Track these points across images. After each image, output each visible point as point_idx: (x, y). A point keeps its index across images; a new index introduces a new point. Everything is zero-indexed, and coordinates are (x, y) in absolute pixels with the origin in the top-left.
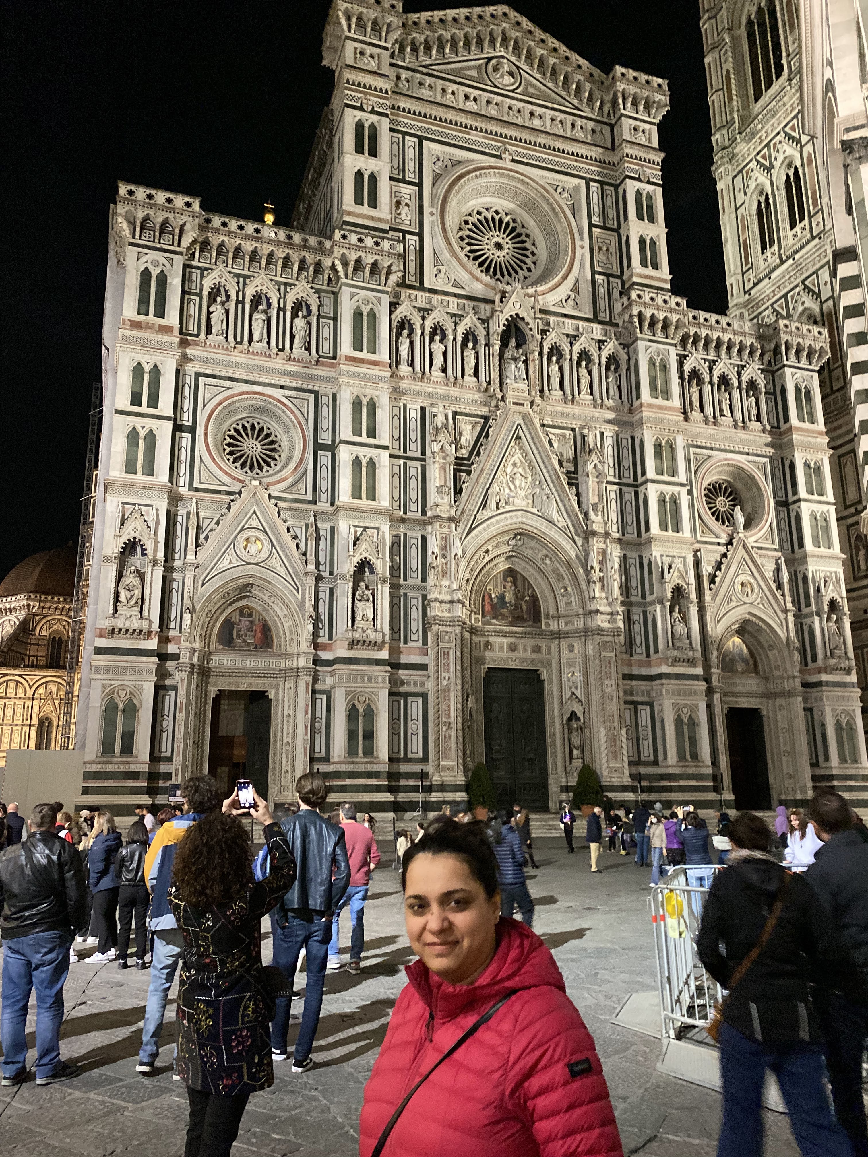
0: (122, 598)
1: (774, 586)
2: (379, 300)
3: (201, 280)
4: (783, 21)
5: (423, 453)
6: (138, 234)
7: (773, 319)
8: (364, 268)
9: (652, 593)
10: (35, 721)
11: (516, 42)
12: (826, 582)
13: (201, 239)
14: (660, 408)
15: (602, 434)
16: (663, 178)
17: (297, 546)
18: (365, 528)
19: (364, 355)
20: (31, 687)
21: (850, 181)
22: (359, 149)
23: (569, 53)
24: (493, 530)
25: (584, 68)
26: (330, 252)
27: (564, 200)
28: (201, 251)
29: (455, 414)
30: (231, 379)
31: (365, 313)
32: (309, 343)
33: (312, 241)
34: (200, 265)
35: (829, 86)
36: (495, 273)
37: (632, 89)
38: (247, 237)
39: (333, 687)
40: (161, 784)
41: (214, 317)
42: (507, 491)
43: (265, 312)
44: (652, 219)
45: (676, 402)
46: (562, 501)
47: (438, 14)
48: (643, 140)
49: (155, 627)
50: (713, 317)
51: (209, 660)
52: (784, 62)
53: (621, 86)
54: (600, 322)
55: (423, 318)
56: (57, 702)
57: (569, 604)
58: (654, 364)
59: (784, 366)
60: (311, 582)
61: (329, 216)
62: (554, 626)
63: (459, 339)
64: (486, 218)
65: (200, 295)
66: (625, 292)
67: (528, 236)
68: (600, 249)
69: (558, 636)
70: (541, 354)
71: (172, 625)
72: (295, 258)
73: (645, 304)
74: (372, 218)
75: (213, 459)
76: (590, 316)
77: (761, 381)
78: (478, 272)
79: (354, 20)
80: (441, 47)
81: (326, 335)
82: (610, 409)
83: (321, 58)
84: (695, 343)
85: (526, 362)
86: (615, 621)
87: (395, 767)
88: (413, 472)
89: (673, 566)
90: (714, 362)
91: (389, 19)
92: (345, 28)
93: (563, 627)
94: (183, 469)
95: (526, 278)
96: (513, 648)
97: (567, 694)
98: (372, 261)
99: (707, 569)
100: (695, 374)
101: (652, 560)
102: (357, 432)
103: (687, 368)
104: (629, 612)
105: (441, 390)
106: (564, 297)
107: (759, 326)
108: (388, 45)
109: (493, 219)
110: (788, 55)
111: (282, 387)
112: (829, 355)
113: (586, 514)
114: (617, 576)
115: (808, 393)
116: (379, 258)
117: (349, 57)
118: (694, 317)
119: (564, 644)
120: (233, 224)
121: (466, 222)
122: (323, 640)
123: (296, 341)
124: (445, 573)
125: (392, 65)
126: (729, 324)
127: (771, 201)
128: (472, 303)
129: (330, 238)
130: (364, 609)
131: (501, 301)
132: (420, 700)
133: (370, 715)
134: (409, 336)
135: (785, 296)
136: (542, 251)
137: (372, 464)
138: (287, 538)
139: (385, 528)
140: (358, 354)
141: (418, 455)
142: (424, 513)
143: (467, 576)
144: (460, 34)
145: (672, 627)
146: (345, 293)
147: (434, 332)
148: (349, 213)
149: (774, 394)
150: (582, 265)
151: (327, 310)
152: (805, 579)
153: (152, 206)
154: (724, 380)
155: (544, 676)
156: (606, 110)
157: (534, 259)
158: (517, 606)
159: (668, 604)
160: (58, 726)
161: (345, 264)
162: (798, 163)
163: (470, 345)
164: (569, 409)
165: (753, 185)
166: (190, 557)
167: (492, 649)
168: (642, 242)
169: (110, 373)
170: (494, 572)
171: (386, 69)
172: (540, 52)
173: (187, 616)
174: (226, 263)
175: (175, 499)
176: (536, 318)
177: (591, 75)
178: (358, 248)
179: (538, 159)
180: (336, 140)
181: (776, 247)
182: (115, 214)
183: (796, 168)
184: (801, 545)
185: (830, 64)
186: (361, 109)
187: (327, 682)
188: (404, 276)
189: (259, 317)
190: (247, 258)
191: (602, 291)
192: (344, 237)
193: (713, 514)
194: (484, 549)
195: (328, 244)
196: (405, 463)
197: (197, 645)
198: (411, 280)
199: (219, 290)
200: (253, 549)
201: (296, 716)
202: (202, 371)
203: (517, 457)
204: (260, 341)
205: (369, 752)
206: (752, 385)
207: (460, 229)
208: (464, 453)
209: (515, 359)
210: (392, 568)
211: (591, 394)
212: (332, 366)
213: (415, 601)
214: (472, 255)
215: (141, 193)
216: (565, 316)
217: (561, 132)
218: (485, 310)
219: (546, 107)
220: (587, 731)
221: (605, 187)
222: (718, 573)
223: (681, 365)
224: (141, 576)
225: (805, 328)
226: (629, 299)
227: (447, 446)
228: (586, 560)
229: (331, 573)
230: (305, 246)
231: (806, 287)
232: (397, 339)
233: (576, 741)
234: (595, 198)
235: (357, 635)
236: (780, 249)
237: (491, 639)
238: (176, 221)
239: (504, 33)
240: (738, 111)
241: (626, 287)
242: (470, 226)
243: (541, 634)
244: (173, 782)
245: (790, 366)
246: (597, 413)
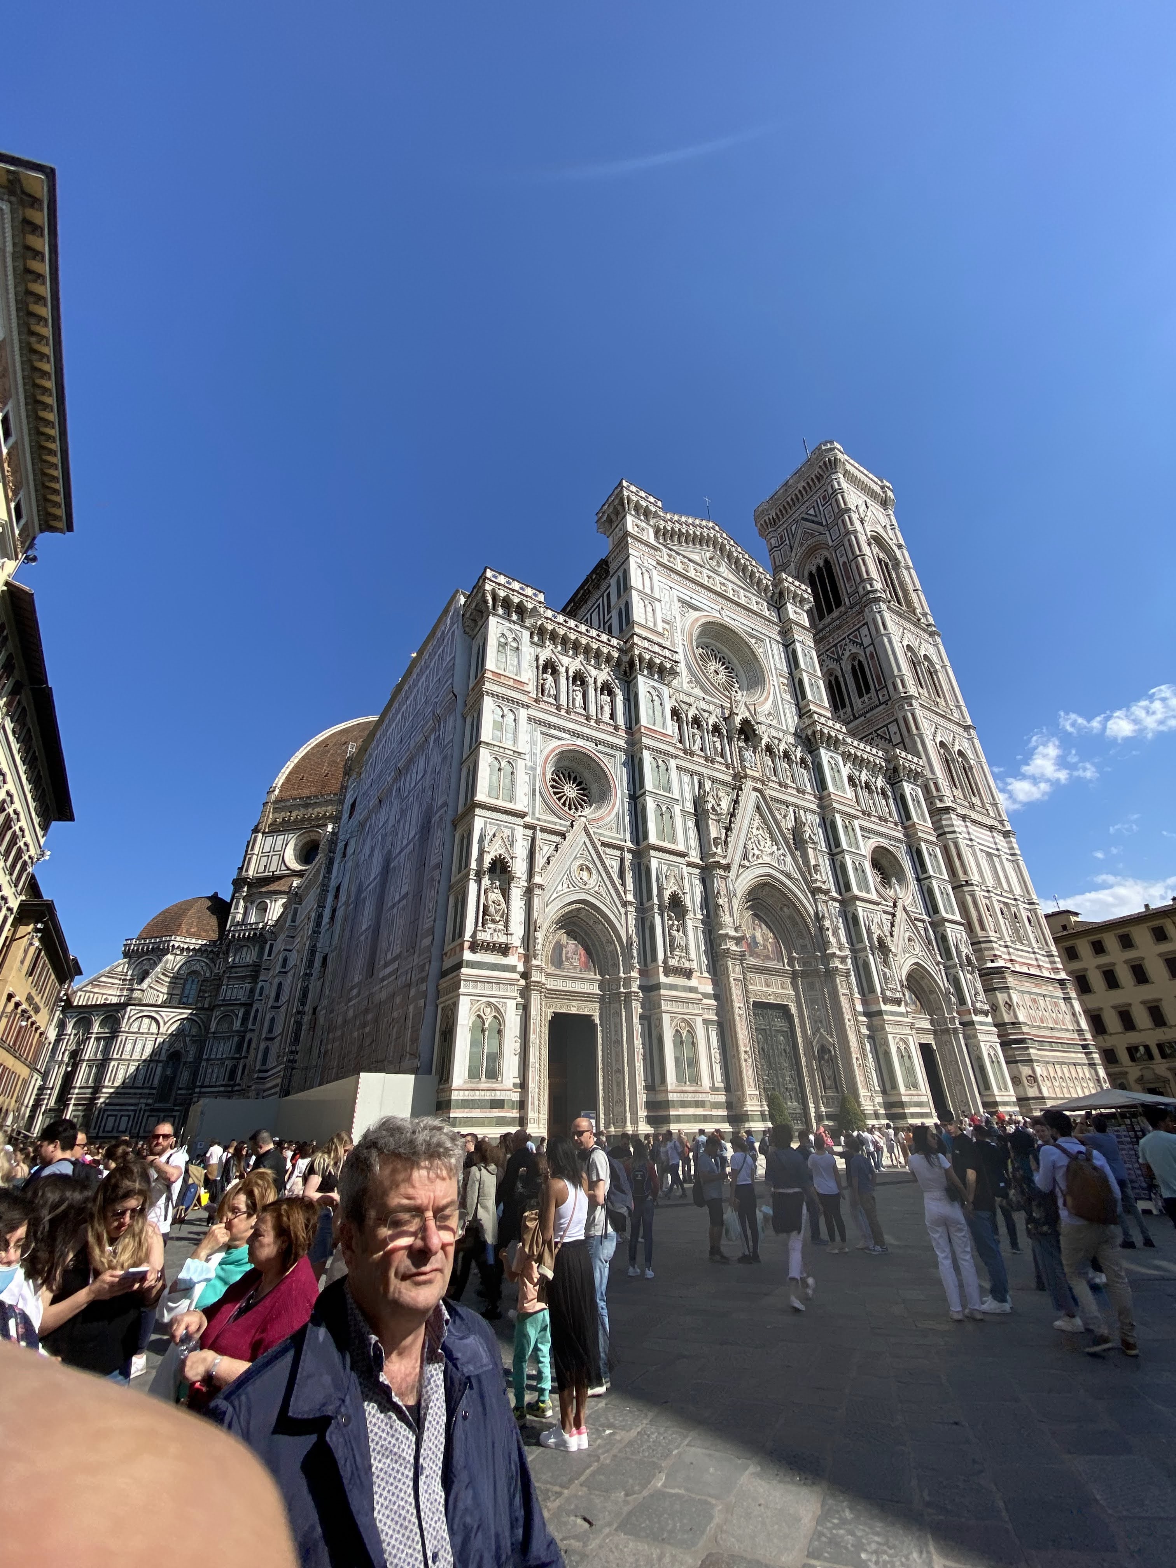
1: (926, 941)
2: (662, 690)
3: (537, 654)
4: (841, 574)
5: (695, 809)
6: (498, 607)
8: (652, 666)
9: (860, 941)
14: (841, 797)
15: (805, 812)
17: (616, 877)
18: (669, 866)
19: (656, 728)
20: (165, 1023)
24: (752, 878)
26: (627, 652)
27: (758, 648)
28: (538, 632)
30: (560, 732)
31: (654, 698)
32: (612, 714)
33: (614, 641)
34: (537, 642)
37: (792, 588)
41: (546, 683)
42: (756, 848)
43: (581, 686)
45: (849, 795)
48: (800, 620)
49: (516, 943)
51: (547, 981)
52: (843, 598)
54: (791, 734)
55: (687, 710)
56: (188, 1039)
57: (804, 947)
58: (832, 766)
59: (901, 780)
60: (632, 910)
62: (794, 966)
63: (710, 729)
64: (707, 653)
65: (537, 665)
66: (803, 715)
67: (732, 669)
68: (783, 684)
69: (799, 974)
70: (762, 748)
73: (823, 725)
74: (654, 633)
75: (550, 794)
76: (784, 728)
77: (888, 789)
79: (633, 505)
81: (623, 711)
84: (848, 757)
85: (754, 752)
86: (846, 963)
89: (874, 920)
90: (860, 772)
93: (802, 967)
94: (527, 800)
96: (768, 984)
98: (659, 662)
100: (850, 778)
101: (858, 914)
102: (656, 786)
105: (703, 763)
106: (767, 712)
109: (711, 654)
110: (848, 594)
111: (596, 744)
115: (918, 801)
116: (663, 660)
117: (629, 526)
119: (805, 982)
122: (640, 966)
123: (604, 711)
124: (727, 912)
127: (840, 679)
128: (713, 706)
130: (679, 938)
131: (736, 707)
132: (718, 1029)
133: (689, 1041)
134: (677, 721)
136: (743, 680)
137: (668, 813)
138: (610, 869)
139: (684, 867)
140: (652, 727)
141: (693, 811)
142: (701, 858)
146: (641, 682)
147: (693, 721)
148: (639, 628)
149: (895, 799)
150: (774, 692)
151: (623, 693)
152: (944, 938)
153: (510, 590)
154: (867, 785)
155: (793, 1011)
156: (775, 598)
157: (738, 685)
158: (765, 947)
159: (877, 951)
161: (641, 660)
162: (862, 657)
163: (717, 734)
164: (783, 791)
166: (538, 879)
167: (754, 984)
171: (652, 540)
174: (555, 645)
178: (650, 651)
179: (740, 619)
181: (848, 709)
183: (861, 661)
184: (936, 911)
187: (647, 1008)
189: (577, 689)
191: (788, 712)
197: (543, 964)
199: (550, 663)
200: (584, 876)
203: (758, 823)
204: (580, 708)
205: (693, 1079)
209: (747, 749)
212: (629, 734)
213: (703, 936)
216: (770, 725)
217: (751, 606)
218: (722, 712)
220: (838, 1062)
221: (780, 645)
222: (894, 928)
224: (502, 892)
226: (810, 719)
227: (716, 807)
228: (817, 911)
229: (641, 904)
230: (610, 644)
233: (828, 1072)
234: (775, 651)
235: (676, 963)
236: (852, 710)
237: (752, 975)
238: (528, 604)
239: (714, 538)
241: (803, 712)
245: (906, 781)
246: (800, 797)
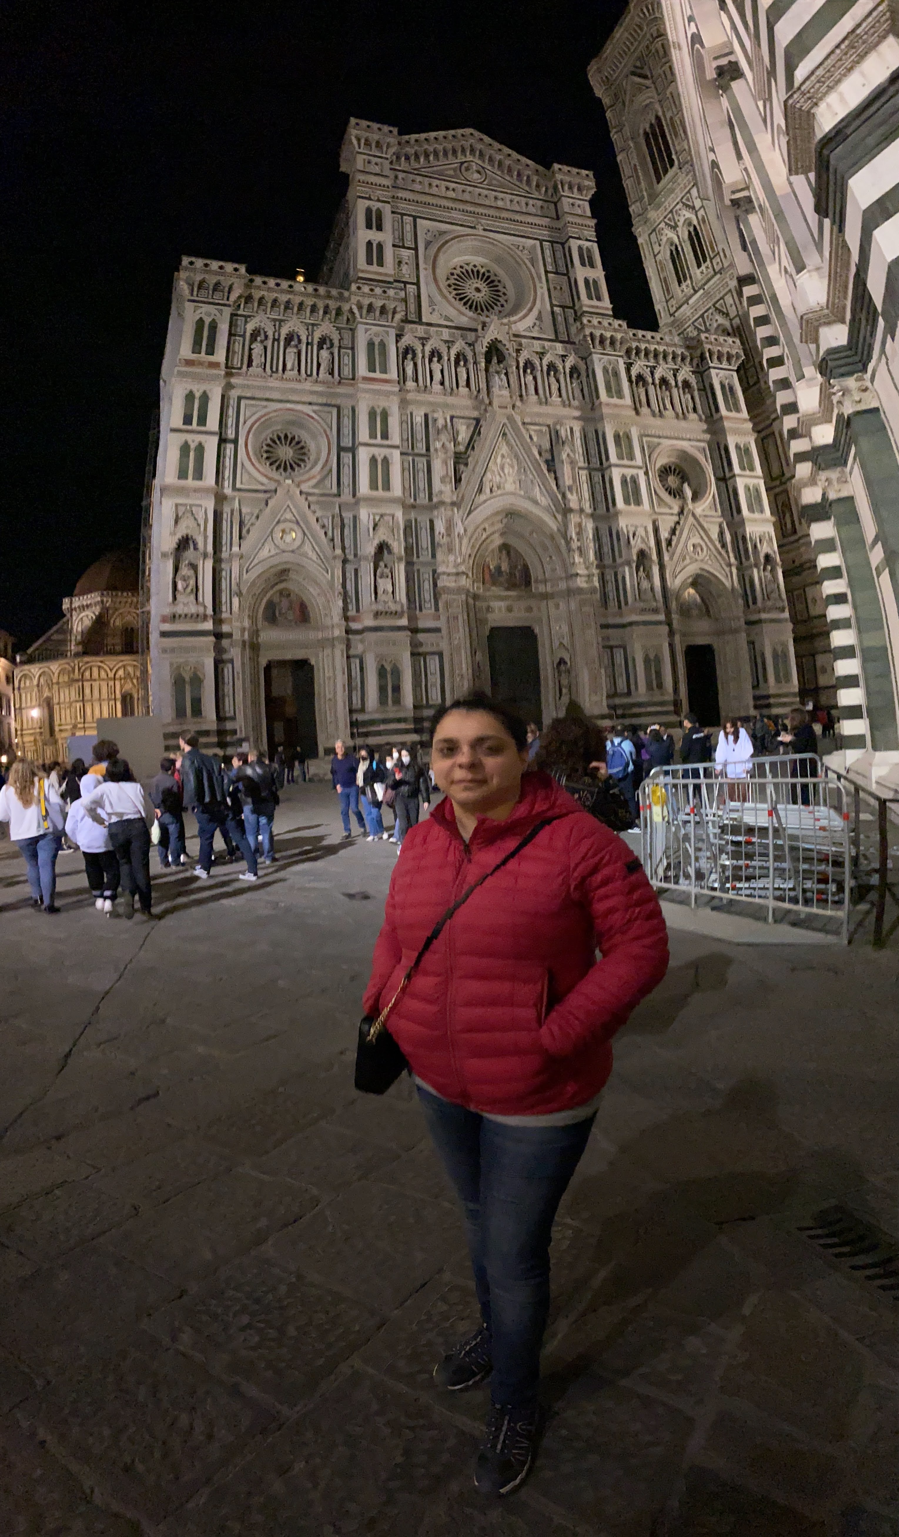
0: (180, 586)
1: (719, 546)
2: (387, 333)
3: (245, 325)
4: (669, 131)
5: (428, 449)
6: (195, 293)
7: (696, 333)
8: (375, 310)
9: (621, 556)
10: (118, 696)
11: (480, 151)
12: (760, 541)
13: (246, 294)
14: (616, 406)
15: (571, 429)
16: (597, 236)
17: (326, 533)
18: (382, 516)
19: (377, 375)
20: (111, 670)
21: (742, 226)
22: (369, 226)
23: (519, 157)
24: (489, 512)
25: (531, 166)
26: (348, 300)
27: (525, 256)
28: (246, 303)
29: (452, 418)
30: (267, 400)
31: (376, 343)
32: (333, 369)
33: (334, 292)
34: (245, 313)
35: (715, 165)
36: (476, 309)
37: (567, 179)
38: (283, 291)
39: (364, 652)
40: (228, 739)
41: (255, 353)
42: (498, 477)
43: (296, 346)
44: (592, 265)
45: (628, 400)
46: (543, 484)
47: (423, 136)
48: (579, 212)
49: (210, 611)
50: (649, 334)
51: (258, 636)
52: (674, 157)
53: (559, 177)
54: (561, 342)
55: (423, 345)
56: (135, 681)
57: (554, 570)
58: (607, 371)
59: (709, 368)
60: (339, 564)
61: (346, 274)
62: (542, 588)
63: (452, 359)
64: (467, 271)
65: (243, 336)
66: (577, 318)
67: (499, 281)
68: (555, 288)
69: (545, 596)
70: (518, 367)
71: (224, 609)
72: (321, 305)
73: (594, 327)
74: (380, 274)
75: (253, 464)
76: (553, 337)
77: (693, 380)
78: (463, 309)
79: (363, 141)
80: (427, 156)
81: (346, 361)
82: (576, 408)
83: (339, 166)
84: (637, 354)
85: (506, 374)
86: (592, 581)
87: (419, 714)
88: (420, 466)
89: (637, 534)
90: (654, 367)
91: (389, 140)
92: (357, 146)
93: (549, 589)
94: (228, 473)
95: (500, 312)
96: (510, 609)
97: (556, 644)
98: (381, 304)
99: (664, 535)
100: (640, 377)
101: (620, 529)
102: (373, 435)
103: (634, 372)
104: (603, 574)
105: (441, 399)
106: (531, 325)
107: (686, 339)
108: (388, 156)
109: (472, 271)
110: (676, 153)
111: (310, 404)
112: (744, 357)
113: (564, 496)
114: (592, 545)
115: (731, 389)
116: (386, 302)
117: (360, 165)
118: (634, 335)
119: (551, 603)
120: (272, 282)
121: (452, 274)
122: (352, 613)
123: (322, 368)
124: (450, 550)
125: (391, 169)
126: (662, 339)
127: (680, 249)
128: (459, 332)
129: (348, 289)
130: (385, 585)
131: (483, 329)
132: (437, 658)
133: (397, 673)
134: (413, 359)
135: (702, 316)
136: (511, 291)
137: (386, 461)
138: (317, 527)
139: (399, 514)
140: (372, 375)
141: (424, 451)
142: (430, 499)
143: (469, 552)
144: (440, 148)
145: (638, 584)
146: (361, 330)
147: (433, 354)
148: (363, 271)
149: (704, 389)
150: (543, 300)
151: (347, 342)
152: (744, 538)
153: (207, 272)
154: (664, 381)
155: (537, 630)
156: (550, 193)
157: (505, 298)
158: (511, 574)
159: (634, 565)
160: (138, 699)
161: (360, 308)
162: (695, 222)
163: (462, 363)
164: (544, 409)
165: (664, 239)
166: (235, 549)
167: (493, 611)
168: (586, 281)
169: (166, 400)
170: (490, 548)
171: (387, 172)
172: (498, 157)
173: (236, 601)
174: (265, 311)
175: (220, 499)
176: (511, 341)
177: (537, 171)
178: (370, 296)
179: (503, 228)
180: (351, 220)
181: (689, 281)
182: (178, 279)
183: (695, 227)
184: (739, 511)
185: (712, 150)
186: (369, 199)
187: (358, 648)
188: (406, 314)
189: (291, 352)
190: (282, 307)
191: (560, 319)
192: (359, 288)
193: (666, 490)
194: (482, 527)
195: (346, 294)
196: (413, 460)
197: (247, 624)
198: (412, 317)
199: (259, 331)
200: (288, 538)
201: (335, 679)
202: (243, 394)
203: (504, 449)
204: (292, 370)
205: (397, 701)
206: (686, 384)
207: (448, 279)
208: (462, 448)
209: (498, 372)
210: (406, 548)
211: (560, 396)
212: (352, 385)
213: (426, 576)
214: (458, 297)
215: (199, 262)
216: (534, 338)
217: (518, 209)
218: (471, 336)
219: (506, 193)
220: (573, 674)
221: (555, 245)
222: (673, 537)
223: (628, 370)
224: (194, 567)
225: (721, 339)
226: (581, 323)
227: (447, 444)
228: (566, 532)
229: (356, 555)
230: (329, 296)
231: (717, 309)
232: (403, 362)
233: (564, 682)
234: (548, 253)
235: (380, 607)
236: (692, 283)
237: (492, 604)
238: (226, 283)
239: (471, 146)
240: (646, 190)
241: (579, 314)
242: (456, 277)
243: (533, 596)
244: (238, 736)
245: (715, 368)
246: (567, 411)
